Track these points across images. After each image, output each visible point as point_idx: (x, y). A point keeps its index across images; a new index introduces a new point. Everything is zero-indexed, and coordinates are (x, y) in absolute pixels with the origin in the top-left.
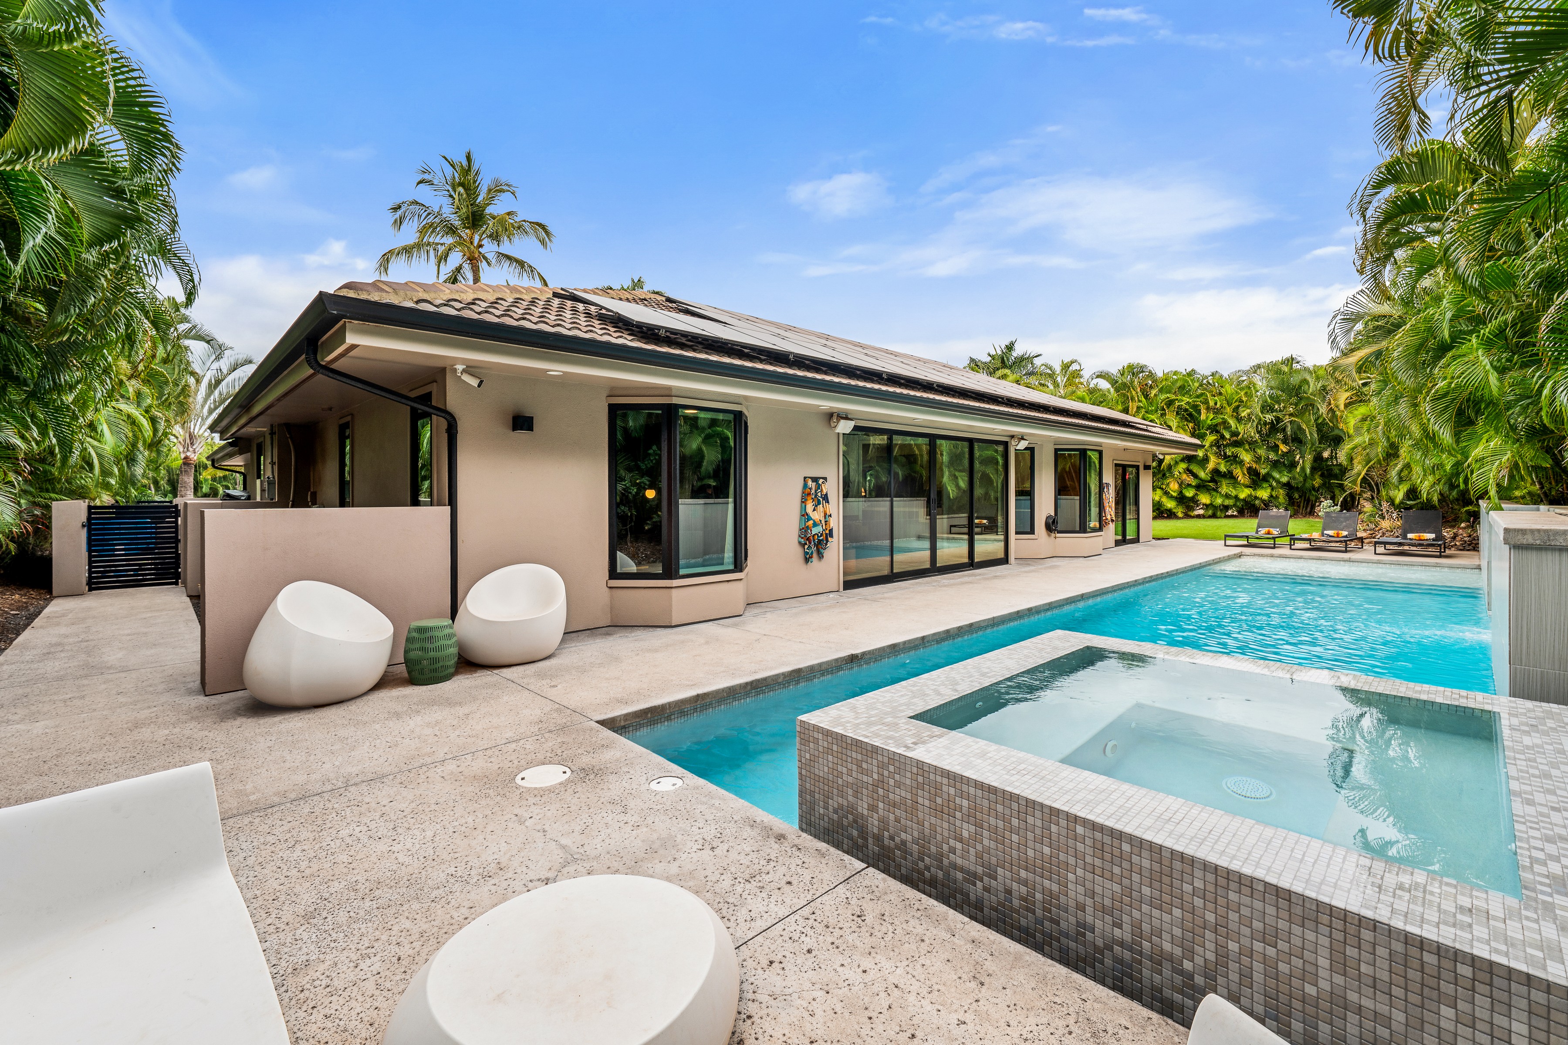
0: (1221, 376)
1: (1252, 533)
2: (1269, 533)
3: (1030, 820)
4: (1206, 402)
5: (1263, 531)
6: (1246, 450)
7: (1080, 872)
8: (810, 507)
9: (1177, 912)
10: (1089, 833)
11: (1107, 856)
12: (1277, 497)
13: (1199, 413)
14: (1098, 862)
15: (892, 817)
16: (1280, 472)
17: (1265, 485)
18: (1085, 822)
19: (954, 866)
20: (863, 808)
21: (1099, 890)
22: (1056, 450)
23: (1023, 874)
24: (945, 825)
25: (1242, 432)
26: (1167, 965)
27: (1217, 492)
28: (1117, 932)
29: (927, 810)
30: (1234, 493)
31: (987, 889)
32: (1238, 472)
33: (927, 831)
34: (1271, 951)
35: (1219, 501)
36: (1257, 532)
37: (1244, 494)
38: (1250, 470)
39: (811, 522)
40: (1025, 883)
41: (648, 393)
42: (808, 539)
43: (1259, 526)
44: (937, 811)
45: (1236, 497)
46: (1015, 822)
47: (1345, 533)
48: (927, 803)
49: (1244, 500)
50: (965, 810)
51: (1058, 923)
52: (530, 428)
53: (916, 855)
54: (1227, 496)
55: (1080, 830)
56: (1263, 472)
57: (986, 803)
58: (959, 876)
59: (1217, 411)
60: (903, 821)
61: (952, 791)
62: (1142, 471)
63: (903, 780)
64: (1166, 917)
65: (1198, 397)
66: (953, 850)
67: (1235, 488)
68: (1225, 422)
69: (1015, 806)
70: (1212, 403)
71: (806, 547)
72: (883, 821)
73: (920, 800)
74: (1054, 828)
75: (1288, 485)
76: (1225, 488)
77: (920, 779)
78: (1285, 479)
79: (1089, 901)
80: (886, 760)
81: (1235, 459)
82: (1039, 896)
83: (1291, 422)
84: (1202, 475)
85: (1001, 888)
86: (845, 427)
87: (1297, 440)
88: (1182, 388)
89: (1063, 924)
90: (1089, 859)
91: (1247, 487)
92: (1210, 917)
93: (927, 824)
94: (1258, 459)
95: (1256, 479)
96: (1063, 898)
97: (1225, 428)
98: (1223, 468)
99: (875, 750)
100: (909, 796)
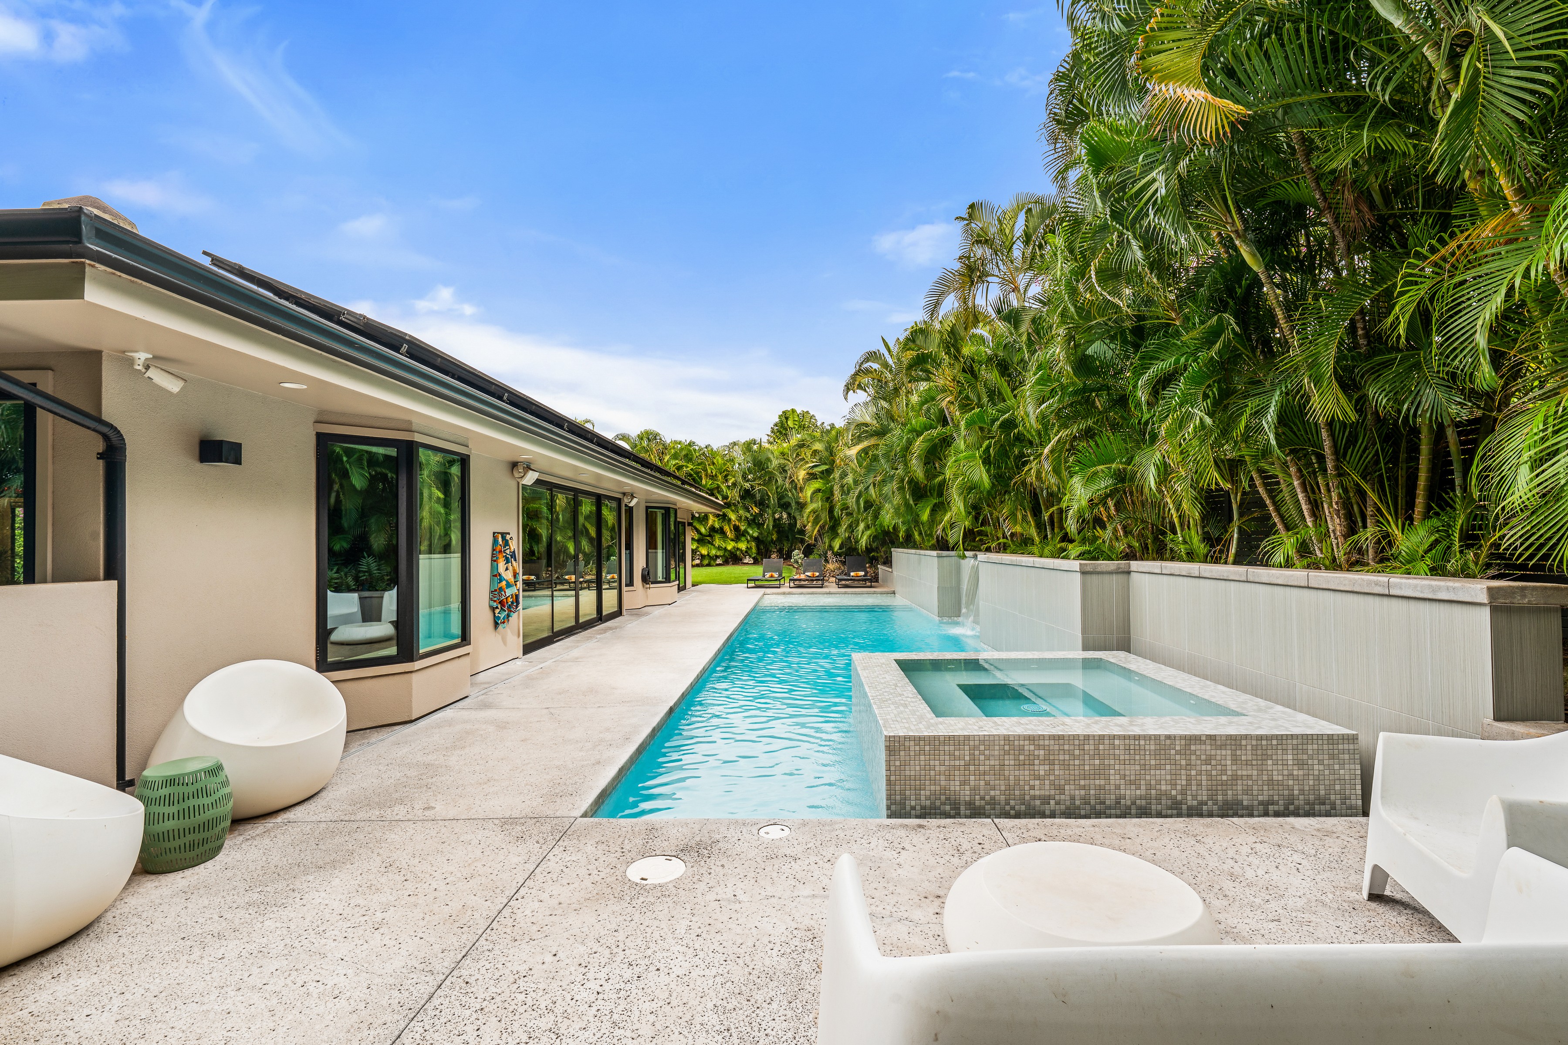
0: (712, 449)
1: (760, 576)
2: (772, 576)
3: (1086, 747)
4: (706, 470)
5: (768, 575)
6: (733, 511)
7: (1117, 767)
8: (502, 566)
9: (1168, 767)
10: (1122, 742)
11: (1132, 752)
12: (751, 548)
13: (701, 478)
14: (1127, 757)
15: (982, 783)
16: (753, 529)
17: (743, 539)
18: (1119, 737)
19: (1034, 798)
20: (955, 786)
21: (1127, 773)
22: (647, 508)
23: (1082, 782)
24: (1027, 773)
25: (730, 496)
26: (1164, 797)
27: (712, 544)
28: (1138, 792)
29: (1012, 768)
30: (724, 546)
31: (1058, 803)
32: (727, 528)
33: (1012, 783)
34: (1209, 767)
35: (713, 552)
36: (764, 576)
37: (730, 546)
38: (735, 526)
39: (504, 583)
40: (1084, 788)
41: (378, 425)
42: (501, 603)
43: (764, 572)
44: (1020, 765)
45: (725, 549)
46: (1077, 752)
47: (817, 574)
48: (1012, 762)
49: (730, 551)
50: (1041, 758)
51: (1104, 803)
52: (238, 461)
53: (1003, 803)
54: (719, 548)
55: (1117, 742)
56: (743, 528)
57: (1057, 747)
58: (1038, 802)
59: (713, 477)
60: (992, 783)
61: (1032, 747)
62: (687, 527)
63: (992, 753)
64: (1163, 772)
65: (699, 464)
66: (1033, 788)
67: (724, 541)
68: (718, 487)
69: (1077, 742)
70: (709, 471)
71: (497, 611)
72: (974, 789)
73: (1007, 763)
74: (1101, 747)
75: (756, 539)
76: (718, 542)
77: (1007, 748)
78: (756, 535)
79: (1123, 782)
80: (977, 743)
81: (724, 518)
82: (1092, 792)
83: (759, 490)
84: (703, 530)
85: (1068, 798)
86: (530, 478)
87: (762, 504)
88: (686, 456)
89: (1108, 802)
90: (1122, 757)
91: (732, 540)
92: (1183, 762)
93: (1012, 778)
94: (740, 518)
95: (739, 534)
96: (1107, 787)
97: (719, 492)
98: (717, 526)
99: (967, 738)
100: (997, 763)
